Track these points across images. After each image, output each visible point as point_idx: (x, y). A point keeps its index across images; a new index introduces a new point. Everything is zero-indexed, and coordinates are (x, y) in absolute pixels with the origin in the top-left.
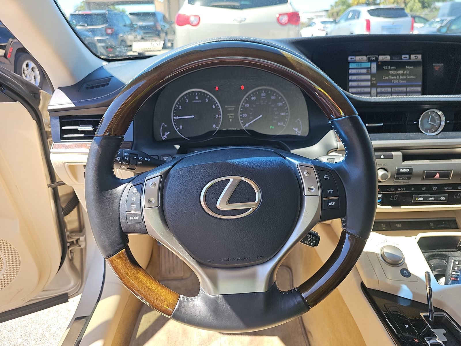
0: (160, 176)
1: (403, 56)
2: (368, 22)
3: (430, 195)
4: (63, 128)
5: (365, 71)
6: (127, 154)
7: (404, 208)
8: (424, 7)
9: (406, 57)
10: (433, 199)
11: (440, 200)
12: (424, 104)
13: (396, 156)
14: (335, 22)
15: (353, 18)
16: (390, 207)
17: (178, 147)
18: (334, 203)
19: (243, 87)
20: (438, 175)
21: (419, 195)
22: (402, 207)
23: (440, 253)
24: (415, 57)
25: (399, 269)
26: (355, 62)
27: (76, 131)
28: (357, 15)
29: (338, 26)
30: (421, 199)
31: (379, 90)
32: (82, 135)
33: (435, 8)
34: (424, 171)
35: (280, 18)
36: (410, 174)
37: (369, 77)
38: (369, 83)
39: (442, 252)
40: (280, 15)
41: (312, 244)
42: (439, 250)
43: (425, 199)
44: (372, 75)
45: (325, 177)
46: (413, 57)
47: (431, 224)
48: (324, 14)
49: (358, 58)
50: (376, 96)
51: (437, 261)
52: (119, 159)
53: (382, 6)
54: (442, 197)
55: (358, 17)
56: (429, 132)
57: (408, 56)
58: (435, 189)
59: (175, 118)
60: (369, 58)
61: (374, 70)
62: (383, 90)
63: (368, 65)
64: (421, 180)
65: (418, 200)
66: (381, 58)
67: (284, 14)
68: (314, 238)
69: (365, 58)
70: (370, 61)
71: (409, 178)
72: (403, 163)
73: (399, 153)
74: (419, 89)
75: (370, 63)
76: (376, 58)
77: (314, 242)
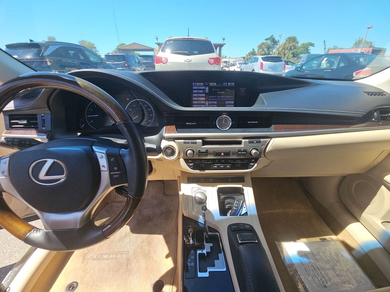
0: (9, 158)
1: (224, 83)
2: (262, 64)
3: (220, 165)
4: (12, 121)
5: (202, 91)
6: (17, 140)
7: (207, 171)
8: (294, 57)
9: (226, 84)
10: (223, 167)
11: (227, 167)
12: (223, 112)
13: (199, 142)
14: (245, 63)
15: (254, 62)
16: (199, 171)
17: (79, 134)
18: (118, 176)
19: (128, 99)
20: (222, 154)
21: (215, 165)
22: (206, 171)
23: (231, 196)
24: (231, 84)
25: (202, 206)
26: (196, 86)
27: (17, 124)
28: (256, 60)
29: (247, 65)
30: (216, 167)
31: (210, 102)
32: (22, 126)
33: (300, 57)
34: (214, 152)
35: (210, 60)
36: (207, 153)
37: (204, 95)
38: (204, 99)
39: (232, 195)
40: (210, 59)
41: (125, 196)
42: (231, 194)
43: (225, 167)
44: (206, 94)
45: (112, 160)
46: (229, 84)
47: (229, 179)
48: (242, 59)
49: (198, 84)
50: (208, 107)
51: (229, 200)
52: (10, 143)
53: (272, 56)
54: (228, 165)
55: (257, 62)
56: (223, 128)
57: (226, 83)
58: (223, 161)
59: (88, 116)
60: (204, 84)
61: (207, 91)
62: (212, 102)
63: (204, 88)
64: (214, 156)
65: (214, 167)
66: (211, 84)
67: (212, 58)
68: (126, 193)
69: (202, 84)
70: (205, 86)
71: (207, 155)
72: (203, 147)
73: (201, 141)
74: (233, 102)
75: (205, 87)
76: (209, 84)
77: (126, 195)
